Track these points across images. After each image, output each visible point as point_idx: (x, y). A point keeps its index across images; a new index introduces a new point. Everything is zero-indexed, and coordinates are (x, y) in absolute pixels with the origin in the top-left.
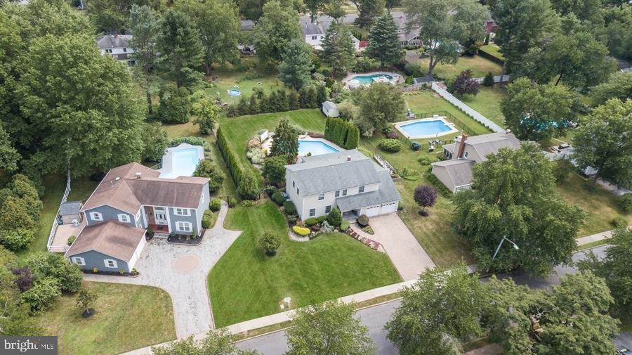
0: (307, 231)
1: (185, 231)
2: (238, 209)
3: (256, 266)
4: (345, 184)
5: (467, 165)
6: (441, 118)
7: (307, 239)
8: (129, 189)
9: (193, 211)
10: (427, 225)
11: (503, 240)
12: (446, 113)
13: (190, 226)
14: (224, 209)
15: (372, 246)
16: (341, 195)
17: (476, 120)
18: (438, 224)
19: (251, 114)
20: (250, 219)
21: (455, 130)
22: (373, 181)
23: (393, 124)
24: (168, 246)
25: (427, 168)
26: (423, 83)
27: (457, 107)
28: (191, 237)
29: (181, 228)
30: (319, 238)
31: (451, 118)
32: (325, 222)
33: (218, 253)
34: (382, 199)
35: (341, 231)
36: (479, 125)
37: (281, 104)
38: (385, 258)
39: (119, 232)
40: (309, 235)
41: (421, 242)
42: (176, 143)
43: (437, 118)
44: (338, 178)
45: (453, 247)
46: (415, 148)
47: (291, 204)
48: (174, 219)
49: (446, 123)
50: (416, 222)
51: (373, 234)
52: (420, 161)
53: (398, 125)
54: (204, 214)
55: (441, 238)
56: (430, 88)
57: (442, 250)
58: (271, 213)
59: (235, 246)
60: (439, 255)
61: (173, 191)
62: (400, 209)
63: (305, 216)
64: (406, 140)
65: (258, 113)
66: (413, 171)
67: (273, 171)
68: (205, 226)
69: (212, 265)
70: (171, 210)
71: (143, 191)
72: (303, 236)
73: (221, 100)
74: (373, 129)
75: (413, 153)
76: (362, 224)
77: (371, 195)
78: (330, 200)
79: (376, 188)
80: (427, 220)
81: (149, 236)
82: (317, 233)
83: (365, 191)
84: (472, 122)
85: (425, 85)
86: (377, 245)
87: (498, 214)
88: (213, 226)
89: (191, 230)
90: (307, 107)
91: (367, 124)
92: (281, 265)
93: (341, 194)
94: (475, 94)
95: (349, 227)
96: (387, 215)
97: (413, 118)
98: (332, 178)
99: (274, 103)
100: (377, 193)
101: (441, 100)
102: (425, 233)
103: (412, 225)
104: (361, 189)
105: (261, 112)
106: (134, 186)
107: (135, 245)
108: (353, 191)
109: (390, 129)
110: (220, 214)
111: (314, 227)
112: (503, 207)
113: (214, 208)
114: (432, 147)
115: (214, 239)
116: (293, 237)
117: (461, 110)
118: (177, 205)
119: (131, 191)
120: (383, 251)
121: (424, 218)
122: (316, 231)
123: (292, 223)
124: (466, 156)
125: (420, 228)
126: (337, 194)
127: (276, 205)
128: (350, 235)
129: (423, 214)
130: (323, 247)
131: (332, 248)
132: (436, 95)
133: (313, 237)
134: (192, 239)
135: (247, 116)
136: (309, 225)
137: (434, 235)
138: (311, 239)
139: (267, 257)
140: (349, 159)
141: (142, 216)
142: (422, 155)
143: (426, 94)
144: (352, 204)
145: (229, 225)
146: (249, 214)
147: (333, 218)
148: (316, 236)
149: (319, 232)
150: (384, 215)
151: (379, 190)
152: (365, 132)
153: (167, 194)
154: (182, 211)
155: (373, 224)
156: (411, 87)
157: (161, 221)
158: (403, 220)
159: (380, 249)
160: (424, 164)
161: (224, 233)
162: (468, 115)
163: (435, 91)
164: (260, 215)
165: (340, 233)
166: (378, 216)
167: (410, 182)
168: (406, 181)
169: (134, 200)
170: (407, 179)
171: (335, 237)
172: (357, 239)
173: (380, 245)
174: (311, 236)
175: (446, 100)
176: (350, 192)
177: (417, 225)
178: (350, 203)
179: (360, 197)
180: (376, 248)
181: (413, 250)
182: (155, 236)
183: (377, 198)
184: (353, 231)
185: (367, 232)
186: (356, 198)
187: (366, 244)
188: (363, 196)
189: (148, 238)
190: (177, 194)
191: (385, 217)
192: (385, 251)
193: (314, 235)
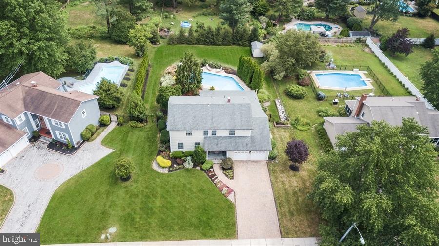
0: (169, 163)
1: (64, 140)
2: (123, 128)
3: (104, 188)
4: (215, 125)
6: (361, 73)
7: (166, 171)
8: (22, 94)
9: (66, 125)
10: (292, 182)
11: (352, 226)
12: (368, 69)
13: (67, 137)
14: (113, 126)
15: (224, 192)
16: (210, 135)
17: (398, 80)
18: (304, 182)
19: (187, 44)
21: (370, 86)
22: (244, 127)
23: (309, 71)
24: (45, 151)
25: (321, 120)
26: (358, 37)
27: (384, 64)
28: (67, 146)
29: (61, 137)
30: (177, 172)
31: (371, 74)
32: (189, 158)
33: (81, 167)
34: (251, 145)
35: (203, 169)
36: (399, 85)
37: (215, 39)
38: (231, 208)
40: (170, 167)
41: (276, 198)
42: (109, 60)
43: (356, 71)
44: (209, 118)
45: (309, 212)
46: (319, 98)
47: (168, 133)
48: (54, 128)
49: (364, 78)
50: (282, 175)
51: (232, 178)
52: (318, 112)
53: (314, 74)
54: (87, 128)
55: (300, 199)
56: (364, 42)
57: (295, 213)
58: (148, 138)
59: (99, 163)
60: (289, 218)
61: (55, 103)
62: (272, 158)
64: (314, 89)
65: (193, 44)
66: (305, 120)
68: (84, 139)
69: (69, 178)
70: (50, 120)
72: (164, 168)
73: (171, 29)
74: (283, 73)
75: (316, 103)
76: (227, 167)
77: (242, 140)
78: (198, 137)
79: (248, 133)
80: (295, 176)
81: (34, 138)
82: (178, 167)
83: (236, 135)
84: (393, 81)
85: (360, 39)
86: (230, 191)
88: (93, 140)
90: (239, 45)
91: (279, 68)
92: (127, 192)
93: (211, 133)
94: (407, 54)
95: (212, 167)
96: (256, 162)
97: (333, 69)
98: (204, 117)
99: (209, 38)
100: (249, 139)
101: (370, 56)
102: (285, 190)
103: (276, 178)
104: (232, 133)
105: (196, 44)
106: (26, 93)
108: (223, 133)
109: (303, 76)
110: (106, 130)
111: (178, 160)
113: (103, 124)
114: (336, 100)
115: (87, 152)
116: (154, 166)
117: (386, 67)
118: (53, 117)
119: (22, 97)
120: (233, 201)
121: (292, 173)
122: (178, 164)
124: (363, 116)
125: (283, 183)
126: (206, 133)
127: (157, 131)
128: (208, 175)
129: (294, 169)
130: (176, 182)
131: (185, 185)
132: (366, 50)
133: (173, 170)
136: (174, 158)
137: (295, 193)
138: (170, 171)
139: (120, 181)
140: (229, 101)
141: (27, 120)
142: (324, 106)
143: (358, 48)
144: (220, 145)
145: (106, 142)
146: (129, 135)
147: (198, 157)
148: (176, 170)
149: (181, 166)
150: (253, 161)
151: (251, 136)
152: (275, 75)
153: (49, 105)
154: (58, 123)
155: (238, 170)
156: (345, 39)
158: (269, 171)
159: (231, 197)
160: (320, 116)
161: (98, 149)
162: (392, 73)
163: (368, 46)
164: (138, 138)
165: (200, 171)
166: (247, 161)
167: (299, 131)
168: (295, 130)
169: (20, 106)
170: (296, 128)
171: (194, 174)
172: (213, 181)
173: (233, 193)
174: (171, 169)
175: (375, 56)
176: (219, 134)
177: (281, 179)
178: (217, 144)
179: (229, 140)
180: (227, 195)
181: (265, 205)
182: (40, 140)
183: (247, 144)
184: (214, 172)
185: (227, 175)
186: (224, 140)
187: (219, 189)
188: (233, 139)
189: (33, 140)
190: (58, 106)
191: (253, 163)
192: (235, 200)
193: (174, 168)
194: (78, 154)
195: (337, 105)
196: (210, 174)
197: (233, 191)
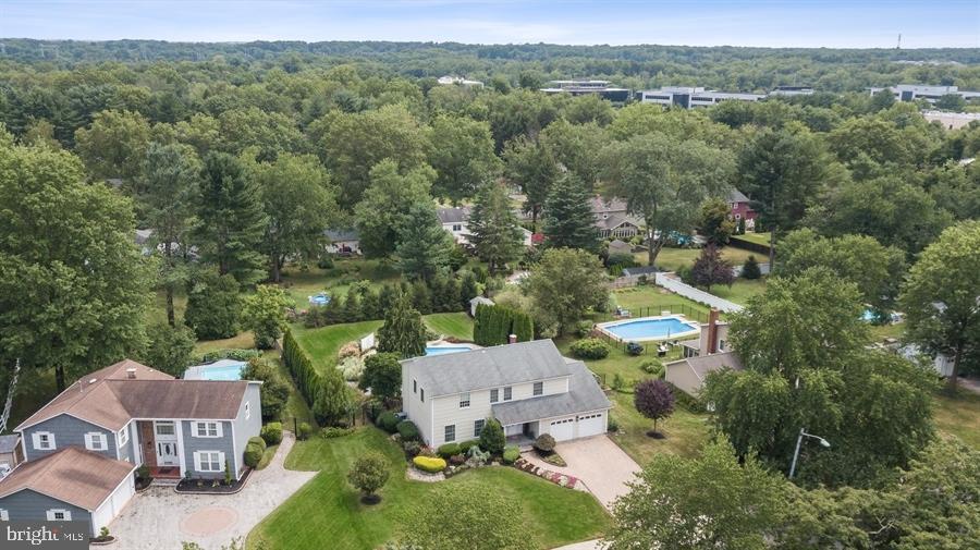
0: (442, 463)
1: (211, 470)
2: (314, 442)
3: (342, 520)
4: (507, 377)
5: (724, 357)
6: (675, 316)
7: (440, 477)
8: (112, 394)
9: (227, 425)
10: (663, 451)
11: (800, 438)
13: (222, 457)
14: (288, 443)
15: (564, 482)
16: (501, 399)
18: (683, 448)
20: (335, 453)
22: (557, 374)
23: (592, 324)
24: (174, 498)
26: (639, 275)
27: (702, 304)
28: (223, 483)
29: (205, 466)
30: (463, 474)
31: (692, 314)
32: (475, 448)
34: (574, 406)
35: (506, 463)
38: (588, 500)
39: (84, 465)
40: (444, 471)
42: (211, 358)
43: (666, 315)
44: (494, 369)
46: (633, 352)
47: (412, 425)
48: (192, 445)
49: (684, 321)
50: (643, 446)
51: (564, 465)
52: (644, 368)
54: (250, 443)
56: (653, 283)
58: (373, 445)
59: (304, 493)
61: (192, 394)
62: (612, 428)
63: (436, 440)
64: (618, 344)
66: (632, 380)
67: (379, 374)
68: (251, 462)
69: (258, 521)
70: (186, 426)
71: (138, 396)
72: (434, 473)
74: (557, 324)
75: (631, 359)
76: (545, 451)
77: (557, 400)
78: (481, 408)
79: (564, 387)
80: (663, 443)
81: (142, 482)
82: (459, 468)
83: (544, 395)
85: (644, 278)
86: (573, 480)
87: (782, 383)
88: (264, 467)
89: (222, 468)
90: (447, 311)
91: (546, 318)
93: (502, 396)
94: (730, 285)
95: (519, 457)
96: (590, 438)
97: (623, 318)
98: (483, 368)
100: (567, 397)
103: (636, 451)
104: (538, 388)
105: (364, 319)
106: (121, 390)
107: (111, 487)
108: (522, 392)
109: (588, 330)
110: (279, 449)
111: (453, 458)
112: (789, 374)
113: (272, 440)
114: (663, 348)
115: (265, 484)
116: (414, 475)
118: (198, 415)
119: (115, 398)
120: (586, 490)
121: (656, 441)
122: (457, 464)
123: (412, 454)
125: (651, 454)
126: (494, 393)
127: (383, 433)
128: (521, 468)
129: (655, 436)
132: (664, 291)
133: (451, 476)
134: (225, 484)
135: (340, 325)
136: (444, 454)
138: (447, 477)
139: (363, 506)
141: (130, 442)
142: (645, 360)
143: (647, 291)
144: (522, 414)
145: (294, 464)
146: (333, 449)
147: (490, 439)
149: (463, 466)
150: (584, 439)
151: (570, 392)
152: (543, 331)
153: (182, 399)
154: (207, 429)
155: (563, 452)
156: (619, 281)
157: (169, 458)
158: (619, 446)
159: (578, 487)
160: (650, 372)
161: (285, 475)
163: (662, 287)
164: (353, 449)
165: (503, 467)
166: (574, 440)
167: (629, 396)
168: (622, 395)
169: (118, 410)
170: (623, 392)
171: (494, 472)
172: (535, 473)
173: (578, 482)
174: (449, 473)
175: (682, 296)
176: (517, 395)
177: (645, 451)
178: (518, 412)
179: (537, 403)
180: (571, 485)
182: (153, 484)
183: (568, 405)
184: (526, 462)
185: (553, 463)
186: (529, 405)
187: (552, 480)
188: (541, 401)
189: (140, 485)
190: (201, 398)
191: (586, 441)
192: (588, 489)
193: (454, 471)
194: (250, 489)
196: (523, 467)
197: (576, 479)
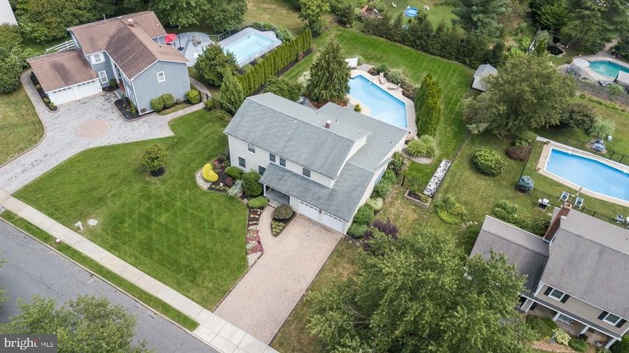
0: (215, 177)
3: (126, 173)
4: (286, 150)
5: (523, 252)
7: (206, 186)
8: (113, 30)
14: (199, 107)
15: (249, 246)
16: (277, 163)
19: (388, 38)
20: (202, 129)
22: (323, 171)
24: (110, 106)
28: (133, 109)
30: (218, 193)
32: (241, 183)
33: (127, 138)
35: (248, 205)
39: (72, 64)
40: (213, 183)
46: (519, 187)
50: (347, 266)
51: (276, 235)
53: (551, 147)
54: (161, 97)
61: (133, 51)
62: (351, 235)
63: (233, 161)
64: (526, 170)
69: (104, 144)
72: (206, 181)
77: (317, 189)
78: (263, 160)
79: (330, 184)
81: (109, 88)
82: (223, 188)
83: (311, 178)
86: (259, 248)
88: (164, 114)
92: (143, 189)
93: (278, 161)
95: (263, 208)
96: (328, 230)
97: (595, 151)
98: (279, 133)
100: (327, 192)
104: (307, 172)
106: (119, 30)
107: (70, 83)
108: (294, 167)
109: (523, 143)
110: (187, 109)
111: (228, 179)
115: (146, 125)
116: (198, 177)
119: (111, 34)
120: (250, 263)
122: (226, 184)
124: (553, 242)
126: (273, 156)
128: (249, 216)
130: (205, 205)
131: (211, 214)
133: (214, 189)
135: (382, 39)
136: (228, 174)
138: (210, 188)
139: (148, 173)
140: (327, 126)
141: (108, 63)
146: (207, 126)
147: (254, 188)
148: (219, 190)
149: (227, 188)
150: (323, 227)
151: (333, 190)
153: (128, 52)
155: (294, 227)
158: (334, 251)
161: (160, 126)
165: (245, 207)
166: (315, 223)
167: (437, 220)
168: (432, 216)
169: (103, 42)
170: (437, 213)
171: (234, 206)
172: (249, 225)
173: (259, 253)
174: (213, 186)
176: (289, 166)
177: (341, 270)
178: (280, 179)
179: (299, 181)
180: (249, 252)
181: (286, 291)
182: (115, 92)
183: (319, 198)
184: (259, 215)
185: (272, 228)
186: (293, 179)
187: (246, 239)
188: (305, 182)
190: (134, 57)
191: (322, 230)
192: (254, 263)
193: (218, 187)
194: (136, 123)
195: (544, 211)
196: (252, 216)
197: (262, 250)
